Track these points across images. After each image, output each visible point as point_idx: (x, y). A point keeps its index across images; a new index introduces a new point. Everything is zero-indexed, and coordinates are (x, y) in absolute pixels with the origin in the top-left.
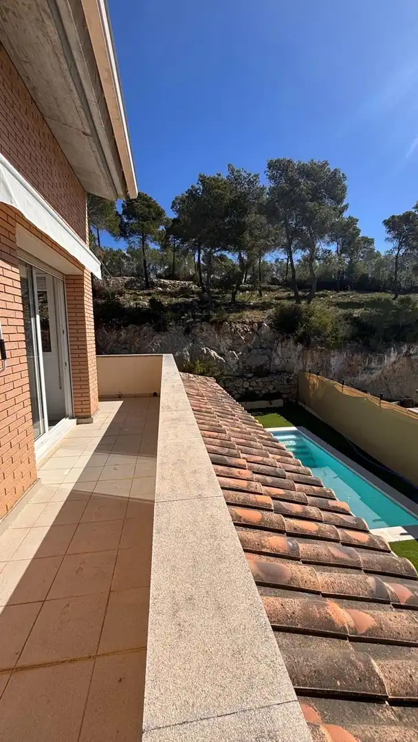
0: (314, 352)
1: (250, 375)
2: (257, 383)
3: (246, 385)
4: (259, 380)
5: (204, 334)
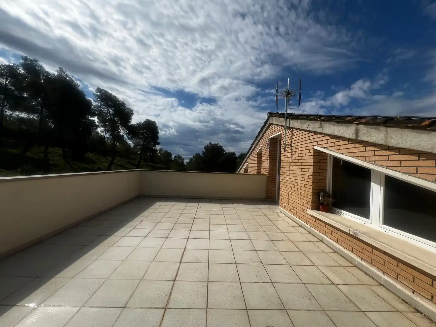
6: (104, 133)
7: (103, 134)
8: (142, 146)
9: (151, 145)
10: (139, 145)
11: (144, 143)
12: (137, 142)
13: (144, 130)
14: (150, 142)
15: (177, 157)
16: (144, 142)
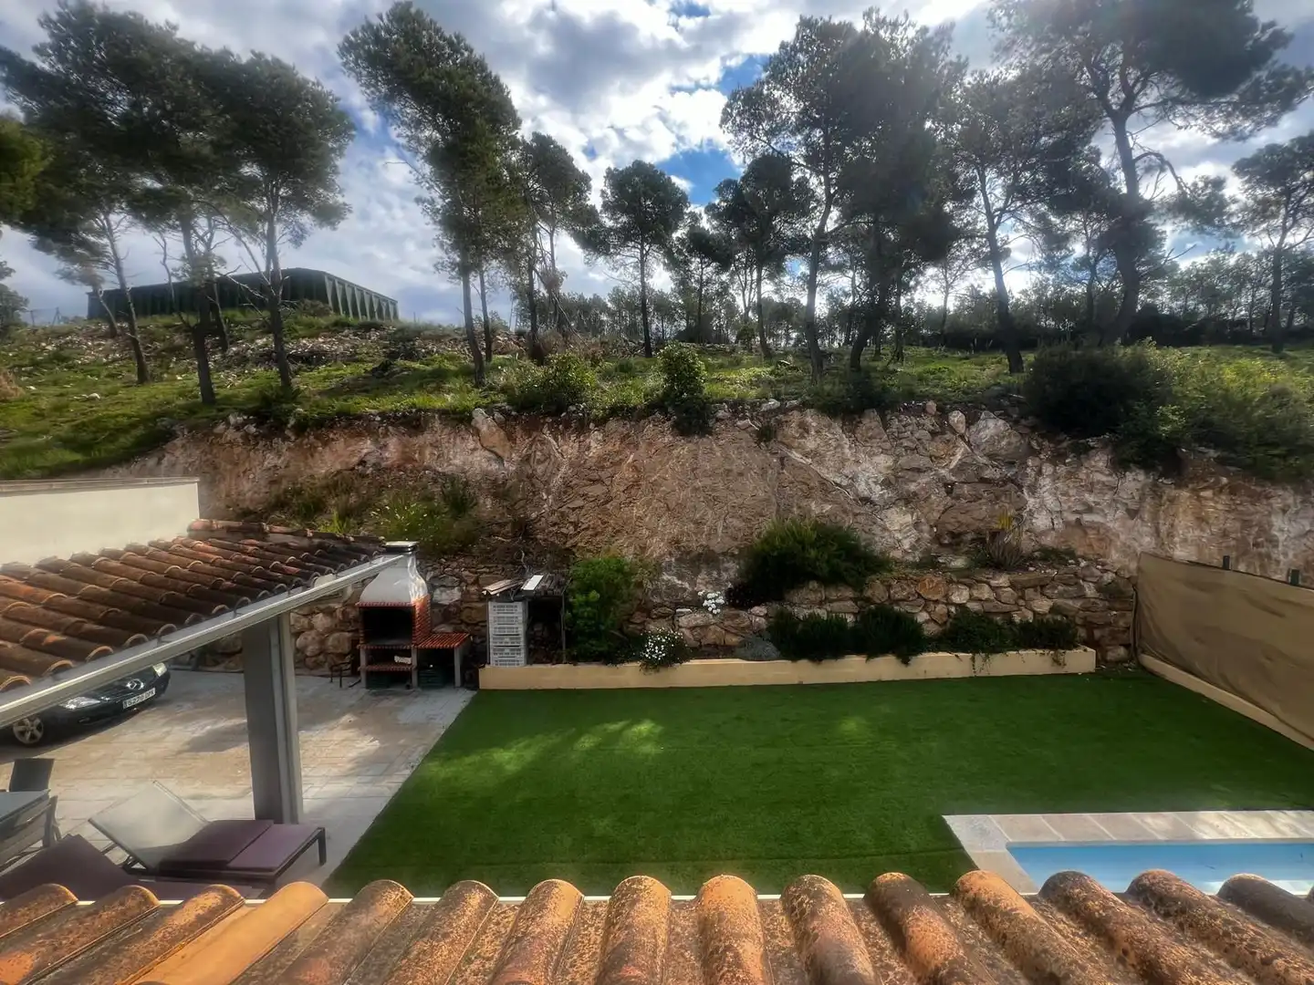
0: (1208, 493)
1: (959, 562)
2: (993, 589)
3: (960, 596)
4: (1002, 580)
5: (811, 444)
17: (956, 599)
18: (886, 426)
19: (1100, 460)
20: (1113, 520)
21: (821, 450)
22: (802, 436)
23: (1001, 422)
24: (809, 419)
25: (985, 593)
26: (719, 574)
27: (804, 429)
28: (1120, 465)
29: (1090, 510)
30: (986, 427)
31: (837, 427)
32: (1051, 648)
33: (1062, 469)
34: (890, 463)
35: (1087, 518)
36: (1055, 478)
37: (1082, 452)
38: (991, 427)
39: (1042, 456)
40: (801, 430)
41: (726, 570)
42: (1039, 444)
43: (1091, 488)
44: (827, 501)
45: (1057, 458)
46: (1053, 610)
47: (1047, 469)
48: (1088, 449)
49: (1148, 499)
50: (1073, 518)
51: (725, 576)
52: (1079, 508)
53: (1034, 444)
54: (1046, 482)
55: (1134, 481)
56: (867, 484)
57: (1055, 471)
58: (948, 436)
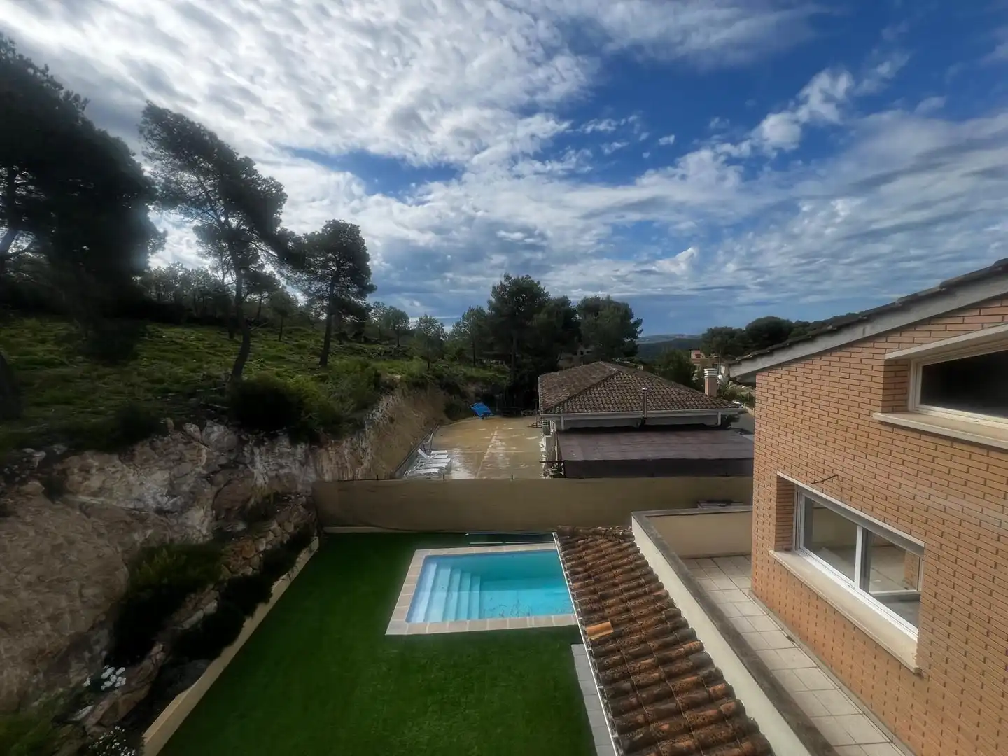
2: (273, 532)
3: (262, 545)
4: (274, 524)
6: (220, 273)
7: (219, 275)
8: (328, 299)
9: (353, 294)
10: (321, 298)
11: (332, 291)
12: (313, 289)
13: (328, 251)
14: (348, 286)
15: (425, 322)
16: (332, 286)
17: (262, 548)
18: (154, 449)
19: (284, 442)
20: (295, 470)
21: (108, 485)
22: (85, 479)
23: (222, 427)
24: (90, 461)
25: (271, 536)
26: (91, 651)
27: (86, 470)
28: (294, 442)
29: (282, 467)
30: (213, 432)
31: (115, 459)
32: (305, 547)
33: (263, 449)
34: (167, 476)
35: (282, 472)
36: (261, 454)
37: (273, 437)
38: (217, 431)
39: (250, 443)
40: (83, 473)
41: (98, 642)
42: (247, 437)
43: (281, 455)
44: (147, 527)
45: (259, 443)
46: (295, 527)
47: (257, 451)
48: (276, 436)
49: (310, 457)
50: (274, 474)
51: (98, 648)
52: (276, 467)
53: (243, 437)
54: (257, 459)
55: (301, 449)
56: (154, 498)
57: (260, 451)
58: (195, 443)
